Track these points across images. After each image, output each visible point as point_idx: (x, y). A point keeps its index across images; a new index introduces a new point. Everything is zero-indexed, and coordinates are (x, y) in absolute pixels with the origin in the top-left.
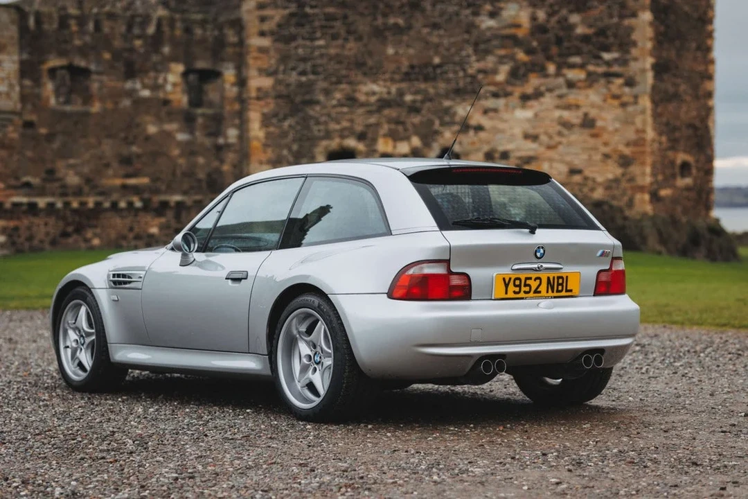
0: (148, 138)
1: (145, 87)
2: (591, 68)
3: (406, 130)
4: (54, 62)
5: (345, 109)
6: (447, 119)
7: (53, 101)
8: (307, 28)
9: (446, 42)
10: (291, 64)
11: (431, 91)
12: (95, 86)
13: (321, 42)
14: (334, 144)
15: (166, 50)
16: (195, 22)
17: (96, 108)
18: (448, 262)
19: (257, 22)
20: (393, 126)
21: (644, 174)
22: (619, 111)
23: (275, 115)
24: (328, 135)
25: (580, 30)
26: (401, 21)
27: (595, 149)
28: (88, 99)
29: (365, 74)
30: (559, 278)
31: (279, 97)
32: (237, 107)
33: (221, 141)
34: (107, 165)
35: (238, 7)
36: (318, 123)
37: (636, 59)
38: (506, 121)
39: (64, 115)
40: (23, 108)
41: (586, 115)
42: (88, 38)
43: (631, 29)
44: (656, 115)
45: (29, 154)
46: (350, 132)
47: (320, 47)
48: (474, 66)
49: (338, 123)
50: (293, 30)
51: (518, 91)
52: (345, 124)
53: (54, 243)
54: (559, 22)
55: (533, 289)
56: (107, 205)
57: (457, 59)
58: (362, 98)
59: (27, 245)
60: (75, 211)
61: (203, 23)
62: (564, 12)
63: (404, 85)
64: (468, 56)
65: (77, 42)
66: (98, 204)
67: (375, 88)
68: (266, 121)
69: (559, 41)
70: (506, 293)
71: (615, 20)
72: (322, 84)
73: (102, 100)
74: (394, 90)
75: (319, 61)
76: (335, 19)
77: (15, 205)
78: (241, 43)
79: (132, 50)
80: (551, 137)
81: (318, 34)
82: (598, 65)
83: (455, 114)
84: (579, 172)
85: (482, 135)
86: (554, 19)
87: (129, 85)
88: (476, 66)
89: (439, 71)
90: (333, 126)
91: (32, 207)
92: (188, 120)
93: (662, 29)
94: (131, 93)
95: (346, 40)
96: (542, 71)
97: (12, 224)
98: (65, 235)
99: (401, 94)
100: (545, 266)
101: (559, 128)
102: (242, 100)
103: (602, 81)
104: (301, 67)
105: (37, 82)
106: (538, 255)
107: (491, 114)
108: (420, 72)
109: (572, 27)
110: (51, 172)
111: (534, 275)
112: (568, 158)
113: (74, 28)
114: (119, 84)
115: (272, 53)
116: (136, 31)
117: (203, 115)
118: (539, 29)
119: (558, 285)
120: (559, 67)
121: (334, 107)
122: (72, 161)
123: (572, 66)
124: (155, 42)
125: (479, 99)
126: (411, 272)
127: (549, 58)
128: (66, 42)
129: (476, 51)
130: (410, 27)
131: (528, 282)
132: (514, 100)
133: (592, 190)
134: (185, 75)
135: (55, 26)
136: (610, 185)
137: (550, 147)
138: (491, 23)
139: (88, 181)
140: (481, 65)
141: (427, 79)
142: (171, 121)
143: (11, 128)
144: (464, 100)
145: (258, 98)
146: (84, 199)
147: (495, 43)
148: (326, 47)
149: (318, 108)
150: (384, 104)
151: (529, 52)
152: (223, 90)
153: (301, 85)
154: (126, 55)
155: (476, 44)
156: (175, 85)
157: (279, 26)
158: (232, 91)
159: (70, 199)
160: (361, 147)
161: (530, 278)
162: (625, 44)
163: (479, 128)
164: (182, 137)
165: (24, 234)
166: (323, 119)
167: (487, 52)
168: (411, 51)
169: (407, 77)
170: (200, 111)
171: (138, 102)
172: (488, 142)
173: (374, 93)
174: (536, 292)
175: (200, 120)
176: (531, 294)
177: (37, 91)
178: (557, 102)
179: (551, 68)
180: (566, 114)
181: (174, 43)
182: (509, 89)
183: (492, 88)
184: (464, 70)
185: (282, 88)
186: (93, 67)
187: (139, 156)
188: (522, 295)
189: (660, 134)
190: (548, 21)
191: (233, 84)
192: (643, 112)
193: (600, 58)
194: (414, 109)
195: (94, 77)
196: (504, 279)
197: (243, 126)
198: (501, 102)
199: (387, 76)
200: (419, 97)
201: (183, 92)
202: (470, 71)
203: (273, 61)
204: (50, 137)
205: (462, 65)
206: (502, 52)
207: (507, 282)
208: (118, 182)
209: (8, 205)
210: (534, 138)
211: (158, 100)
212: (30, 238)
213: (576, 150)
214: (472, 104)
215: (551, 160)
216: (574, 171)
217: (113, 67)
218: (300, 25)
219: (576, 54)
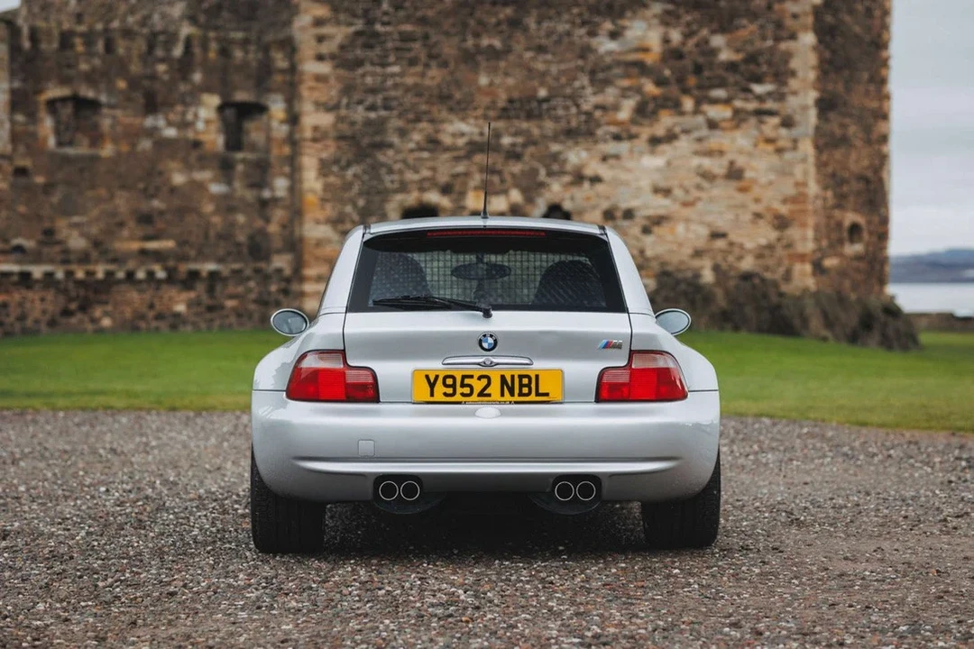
0: (173, 190)
1: (170, 124)
2: (738, 104)
3: (503, 181)
4: (54, 91)
5: (425, 155)
6: (555, 167)
7: (52, 142)
8: (378, 50)
9: (554, 69)
10: (356, 97)
11: (536, 132)
12: (106, 124)
13: (396, 69)
14: (411, 199)
15: (197, 77)
16: (232, 42)
17: (107, 150)
19: (313, 43)
20: (486, 177)
21: (804, 239)
22: (775, 159)
23: (336, 161)
24: (403, 188)
25: (725, 56)
26: (497, 43)
27: (743, 206)
28: (97, 139)
29: (451, 110)
31: (341, 138)
32: (287, 150)
33: (266, 194)
34: (121, 225)
35: (289, 23)
36: (390, 171)
37: (795, 93)
38: (629, 170)
39: (67, 160)
40: (14, 150)
41: (732, 163)
42: (97, 62)
43: (788, 56)
44: (820, 165)
45: (22, 209)
46: (430, 183)
47: (393, 75)
48: (590, 100)
49: (416, 171)
50: (359, 52)
51: (645, 132)
52: (426, 173)
53: (52, 323)
54: (697, 45)
56: (121, 275)
57: (568, 91)
58: (447, 140)
59: (18, 326)
60: (80, 283)
61: (245, 43)
62: (705, 32)
63: (500, 125)
64: (583, 88)
65: (84, 67)
66: (109, 274)
67: (463, 127)
68: (324, 168)
69: (698, 69)
71: (769, 43)
72: (396, 123)
73: (115, 141)
74: (487, 130)
75: (393, 93)
76: (414, 40)
77: (4, 275)
78: (293, 69)
79: (153, 77)
80: (687, 191)
81: (392, 59)
82: (746, 100)
83: (565, 161)
84: (723, 235)
85: (600, 188)
86: (691, 42)
87: (149, 122)
88: (594, 100)
89: (545, 106)
90: (410, 176)
91: (25, 278)
92: (225, 168)
93: (827, 55)
94: (152, 132)
95: (427, 66)
96: (676, 107)
98: (67, 313)
99: (496, 134)
101: (698, 180)
102: (293, 142)
103: (753, 121)
104: (370, 100)
105: (32, 117)
107: (612, 162)
108: (523, 107)
109: (714, 52)
110: (49, 233)
112: (709, 219)
113: (80, 48)
114: (137, 121)
115: (332, 81)
116: (159, 53)
117: (244, 161)
118: (673, 54)
120: (698, 102)
121: (412, 151)
122: (76, 219)
123: (715, 101)
124: (183, 67)
125: (596, 142)
127: (686, 91)
128: (69, 66)
129: (592, 82)
130: (508, 50)
132: (641, 143)
133: (740, 258)
134: (221, 109)
135: (55, 45)
136: (762, 253)
137: (686, 204)
138: (611, 46)
139: (97, 244)
140: (599, 99)
141: (530, 116)
142: (202, 168)
144: (577, 143)
145: (315, 140)
146: (91, 267)
147: (617, 71)
148: (401, 75)
149: (390, 153)
150: (474, 148)
151: (660, 82)
152: (268, 129)
153: (368, 123)
154: (146, 83)
155: (593, 73)
156: (208, 122)
157: (342, 47)
158: (280, 130)
159: (73, 267)
160: (445, 202)
162: (781, 73)
163: (596, 180)
164: (216, 188)
165: (14, 312)
166: (397, 166)
167: (607, 82)
168: (510, 81)
169: (505, 114)
170: (240, 156)
171: (162, 144)
172: (608, 198)
173: (463, 134)
175: (240, 168)
177: (31, 128)
178: (697, 147)
179: (688, 104)
180: (707, 163)
181: (208, 69)
182: (634, 129)
183: (613, 129)
184: (578, 106)
185: (344, 127)
186: (103, 98)
187: (161, 213)
189: (825, 188)
190: (684, 44)
191: (282, 122)
192: (804, 160)
193: (748, 90)
194: (513, 155)
195: (105, 111)
197: (295, 175)
198: (623, 147)
199: (480, 112)
200: (520, 140)
201: (219, 131)
202: (586, 107)
203: (334, 93)
204: (48, 188)
205: (575, 98)
206: (626, 83)
208: (135, 246)
210: (667, 192)
211: (187, 140)
212: (22, 318)
213: (720, 208)
214: (587, 150)
215: (687, 221)
216: (716, 235)
217: (129, 99)
218: (369, 46)
219: (720, 85)
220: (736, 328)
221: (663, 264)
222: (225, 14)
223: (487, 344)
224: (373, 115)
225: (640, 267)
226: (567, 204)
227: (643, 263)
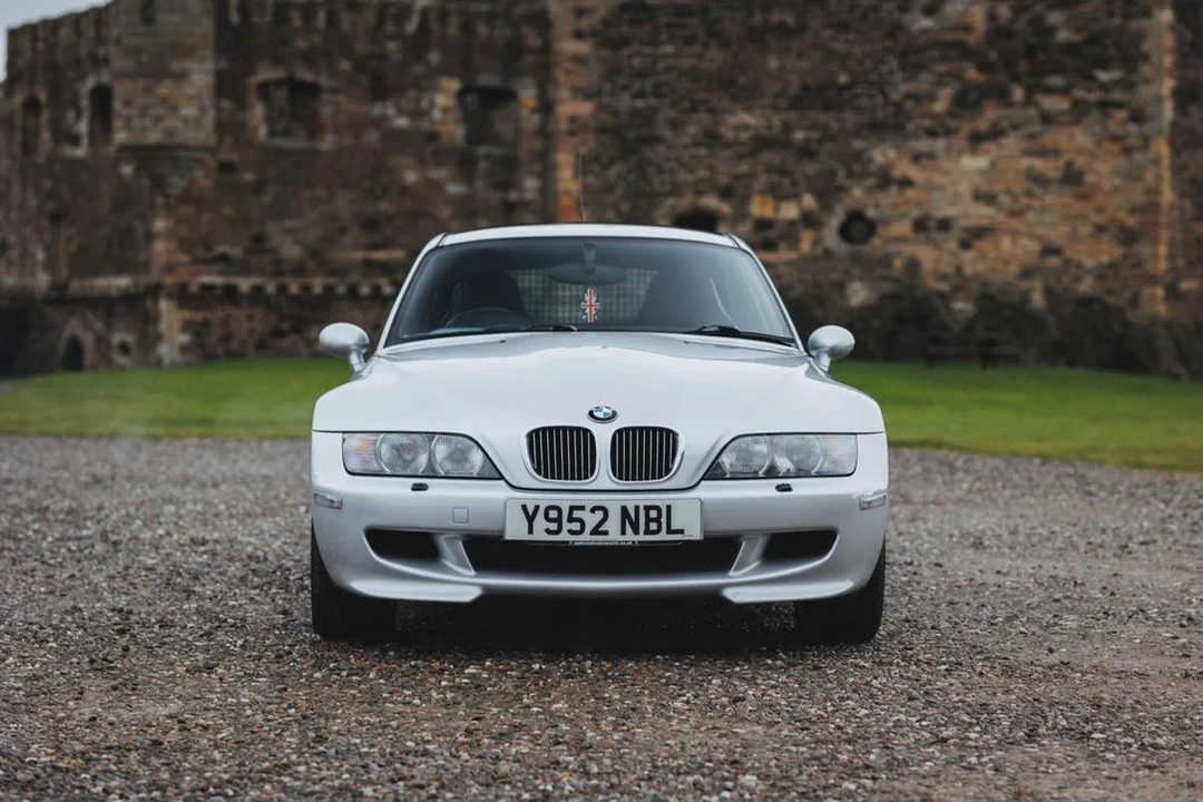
0: (405, 190)
1: (401, 112)
2: (1078, 93)
3: (794, 183)
4: (266, 73)
5: (702, 151)
6: (857, 168)
7: (262, 132)
8: (647, 28)
9: (857, 51)
10: (622, 81)
11: (834, 125)
12: (326, 111)
13: (668, 49)
14: (685, 203)
15: (434, 57)
16: (476, 16)
19: (571, 17)
20: (775, 178)
21: (1155, 257)
22: (1120, 162)
23: (597, 158)
24: (676, 190)
25: (1063, 36)
26: (790, 19)
27: (1081, 217)
28: (315, 130)
29: (733, 98)
31: (602, 130)
32: (538, 144)
33: (513, 196)
34: (343, 231)
36: (660, 171)
37: (1148, 81)
38: (946, 173)
39: (278, 153)
40: (220, 140)
41: (1069, 165)
42: (317, 39)
43: (1141, 36)
44: (1177, 169)
45: (227, 211)
46: (707, 186)
47: (666, 56)
48: (900, 88)
49: (692, 171)
50: (625, 30)
51: (966, 127)
52: (703, 173)
53: (262, 346)
54: (1031, 22)
56: (341, 290)
57: (874, 77)
58: (728, 134)
59: (220, 349)
60: (294, 299)
61: (490, 18)
62: (1039, 8)
63: (792, 116)
64: (892, 73)
65: (301, 44)
66: (328, 289)
67: (748, 119)
68: (584, 166)
69: (1031, 52)
71: (1117, 21)
72: (668, 113)
73: (337, 131)
74: (777, 121)
75: (664, 78)
76: (691, 15)
77: (206, 288)
78: (547, 48)
79: (383, 56)
80: (1014, 197)
81: (664, 36)
82: (1089, 90)
83: (870, 160)
84: (1056, 251)
85: (911, 193)
86: (1024, 19)
87: (377, 109)
88: (904, 87)
89: (846, 95)
90: (684, 176)
91: (230, 293)
92: (465, 164)
93: (1188, 35)
94: (380, 122)
95: (706, 46)
96: (1004, 98)
97: (199, 316)
98: (278, 334)
99: (787, 128)
101: (1027, 185)
102: (545, 134)
103: (1095, 114)
104: (637, 86)
105: (241, 104)
107: (925, 162)
108: (816, 96)
109: (1052, 31)
110: (259, 239)
112: (1041, 231)
113: (297, 22)
114: (362, 108)
115: (594, 63)
116: (390, 28)
117: (488, 157)
118: (999, 33)
120: (1030, 92)
121: (685, 147)
122: (290, 223)
123: (1050, 91)
124: (417, 46)
125: (906, 138)
127: (1016, 78)
128: (286, 43)
129: (903, 67)
130: (802, 28)
132: (960, 141)
133: (1077, 280)
134: (461, 95)
135: (268, 18)
136: (1101, 274)
137: (1013, 214)
138: (926, 23)
139: (314, 253)
140: (910, 87)
141: (828, 106)
142: (438, 164)
143: (199, 173)
144: (883, 140)
145: (572, 133)
146: (306, 280)
147: (934, 53)
148: (675, 56)
149: (661, 149)
150: (761, 143)
151: (984, 67)
152: (517, 119)
153: (635, 113)
154: (373, 64)
155: (903, 55)
156: (446, 110)
157: (606, 23)
158: (531, 121)
159: (285, 280)
160: (725, 208)
162: (1131, 57)
163: (906, 183)
164: (454, 189)
165: (216, 331)
166: (669, 165)
167: (922, 67)
168: (805, 65)
169: (798, 103)
170: (482, 150)
171: (392, 137)
172: (919, 204)
173: (746, 127)
175: (483, 165)
177: (239, 116)
178: (1025, 145)
179: (1018, 93)
180: (1039, 164)
181: (447, 48)
182: (953, 123)
183: (927, 123)
184: (884, 94)
185: (607, 119)
186: (324, 81)
187: (389, 218)
189: (1183, 196)
190: (1013, 21)
191: (533, 111)
192: (1157, 162)
193: (1091, 78)
194: (807, 152)
195: (326, 97)
197: (547, 173)
198: (939, 145)
199: (768, 101)
200: (814, 135)
201: (458, 121)
202: (895, 96)
203: (595, 76)
204: (258, 187)
205: (882, 87)
206: (942, 68)
208: (359, 255)
209: (194, 288)
210: (988, 199)
211: (421, 132)
212: (226, 339)
213: (1053, 218)
214: (896, 147)
215: (1014, 233)
216: (1049, 250)
217: (354, 83)
218: (635, 22)
219: (1055, 72)
220: (1071, 363)
221: (985, 284)
224: (640, 104)
225: (957, 289)
226: (871, 213)
227: (960, 283)
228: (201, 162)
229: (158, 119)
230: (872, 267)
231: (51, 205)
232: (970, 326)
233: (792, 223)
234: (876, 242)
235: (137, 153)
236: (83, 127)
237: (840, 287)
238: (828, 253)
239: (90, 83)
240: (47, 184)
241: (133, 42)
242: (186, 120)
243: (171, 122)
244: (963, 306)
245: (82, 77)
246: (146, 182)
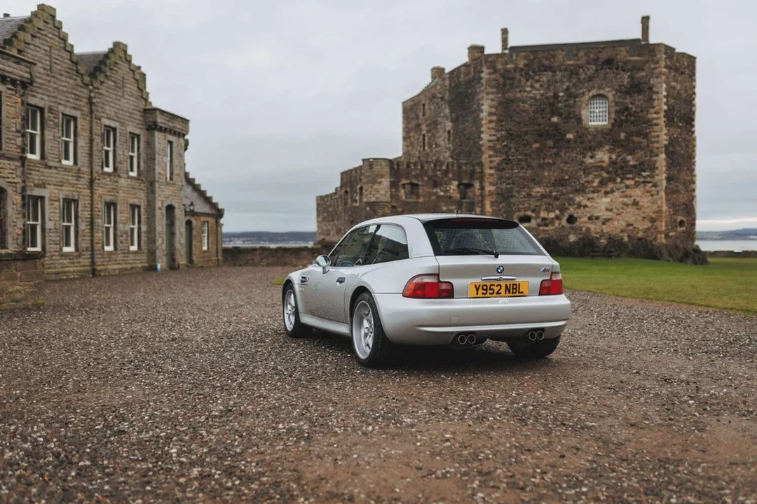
1: (441, 191)
2: (637, 179)
3: (553, 207)
4: (404, 181)
5: (526, 199)
6: (571, 203)
7: (404, 198)
8: (510, 165)
9: (571, 169)
10: (503, 180)
11: (564, 191)
12: (421, 191)
13: (516, 171)
14: (522, 214)
15: (450, 175)
16: (462, 164)
17: (421, 200)
18: (437, 275)
19: (489, 163)
20: (547, 206)
21: (662, 226)
22: (650, 198)
23: (496, 202)
24: (519, 210)
25: (631, 163)
26: (551, 161)
27: (639, 215)
28: (418, 196)
29: (535, 184)
30: (513, 285)
31: (498, 194)
32: (480, 198)
35: (481, 157)
36: (514, 205)
37: (658, 175)
38: (598, 203)
39: (408, 203)
40: (392, 200)
41: (634, 200)
42: (418, 172)
43: (655, 162)
44: (667, 200)
46: (528, 209)
47: (516, 173)
48: (583, 180)
49: (524, 205)
50: (504, 166)
51: (603, 190)
52: (526, 205)
54: (622, 159)
55: (495, 292)
57: (576, 177)
58: (534, 194)
61: (466, 164)
62: (624, 155)
63: (552, 188)
64: (581, 175)
65: (414, 173)
67: (539, 190)
68: (492, 204)
69: (622, 168)
70: (477, 294)
72: (516, 189)
73: (424, 197)
74: (548, 191)
75: (515, 179)
76: (522, 161)
78: (482, 172)
79: (436, 176)
80: (618, 210)
81: (515, 167)
82: (640, 178)
83: (575, 200)
84: (631, 225)
85: (587, 209)
86: (619, 159)
87: (435, 190)
88: (584, 179)
89: (567, 182)
90: (521, 206)
92: (459, 205)
93: (670, 161)
94: (436, 194)
95: (527, 169)
96: (614, 181)
99: (551, 192)
100: (504, 277)
101: (622, 206)
102: (482, 196)
103: (642, 185)
105: (397, 190)
106: (499, 271)
107: (591, 200)
108: (560, 182)
109: (628, 161)
111: (496, 283)
112: (627, 219)
113: (413, 167)
114: (431, 190)
115: (495, 176)
116: (438, 168)
117: (466, 202)
118: (613, 163)
119: (513, 289)
120: (622, 180)
121: (522, 198)
123: (628, 179)
124: (446, 173)
125: (586, 194)
126: (415, 281)
127: (618, 175)
128: (410, 173)
129: (584, 173)
130: (554, 163)
131: (492, 287)
133: (638, 233)
134: (458, 186)
135: (405, 166)
136: (645, 231)
137: (618, 214)
138: (591, 161)
140: (587, 179)
141: (562, 185)
142: (452, 205)
143: (387, 209)
144: (579, 194)
145: (489, 195)
147: (593, 169)
148: (519, 172)
149: (515, 199)
150: (543, 196)
151: (608, 173)
152: (474, 192)
153: (507, 189)
154: (434, 178)
155: (584, 170)
156: (454, 190)
157: (498, 164)
158: (478, 192)
160: (533, 215)
161: (494, 285)
162: (653, 168)
163: (586, 206)
166: (517, 203)
167: (590, 173)
168: (555, 174)
169: (554, 185)
170: (464, 201)
171: (439, 197)
172: (590, 212)
173: (539, 192)
174: (497, 293)
175: (465, 204)
176: (495, 295)
177: (397, 193)
178: (621, 194)
179: (619, 180)
180: (625, 200)
181: (454, 174)
182: (599, 189)
183: (591, 189)
184: (579, 181)
185: (499, 191)
186: (420, 183)
188: (488, 295)
189: (670, 208)
190: (616, 159)
191: (479, 189)
192: (661, 198)
193: (641, 175)
194: (556, 198)
195: (421, 187)
196: (476, 286)
197: (482, 207)
198: (596, 195)
199: (545, 185)
200: (559, 193)
201: (458, 193)
202: (582, 182)
203: (495, 179)
205: (578, 179)
206: (596, 173)
207: (478, 286)
210: (611, 210)
211: (447, 196)
213: (630, 215)
214: (583, 196)
215: (618, 220)
216: (629, 225)
217: (428, 183)
218: (507, 164)
219: (630, 173)
220: (636, 257)
221: (610, 235)
222: (462, 155)
223: (500, 270)
224: (508, 186)
225: (601, 236)
226: (575, 215)
227: (602, 234)
228: (387, 206)
229: (374, 195)
230: (577, 231)
231: (351, 219)
232: (605, 247)
233: (553, 219)
234: (577, 223)
235: (369, 204)
236: (358, 198)
237: (567, 236)
238: (563, 227)
239: (359, 186)
240: (350, 213)
241: (368, 174)
242: (382, 195)
243: (377, 195)
244: (603, 241)
245: (357, 184)
246: (372, 212)
